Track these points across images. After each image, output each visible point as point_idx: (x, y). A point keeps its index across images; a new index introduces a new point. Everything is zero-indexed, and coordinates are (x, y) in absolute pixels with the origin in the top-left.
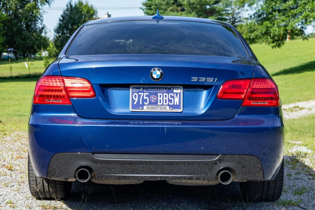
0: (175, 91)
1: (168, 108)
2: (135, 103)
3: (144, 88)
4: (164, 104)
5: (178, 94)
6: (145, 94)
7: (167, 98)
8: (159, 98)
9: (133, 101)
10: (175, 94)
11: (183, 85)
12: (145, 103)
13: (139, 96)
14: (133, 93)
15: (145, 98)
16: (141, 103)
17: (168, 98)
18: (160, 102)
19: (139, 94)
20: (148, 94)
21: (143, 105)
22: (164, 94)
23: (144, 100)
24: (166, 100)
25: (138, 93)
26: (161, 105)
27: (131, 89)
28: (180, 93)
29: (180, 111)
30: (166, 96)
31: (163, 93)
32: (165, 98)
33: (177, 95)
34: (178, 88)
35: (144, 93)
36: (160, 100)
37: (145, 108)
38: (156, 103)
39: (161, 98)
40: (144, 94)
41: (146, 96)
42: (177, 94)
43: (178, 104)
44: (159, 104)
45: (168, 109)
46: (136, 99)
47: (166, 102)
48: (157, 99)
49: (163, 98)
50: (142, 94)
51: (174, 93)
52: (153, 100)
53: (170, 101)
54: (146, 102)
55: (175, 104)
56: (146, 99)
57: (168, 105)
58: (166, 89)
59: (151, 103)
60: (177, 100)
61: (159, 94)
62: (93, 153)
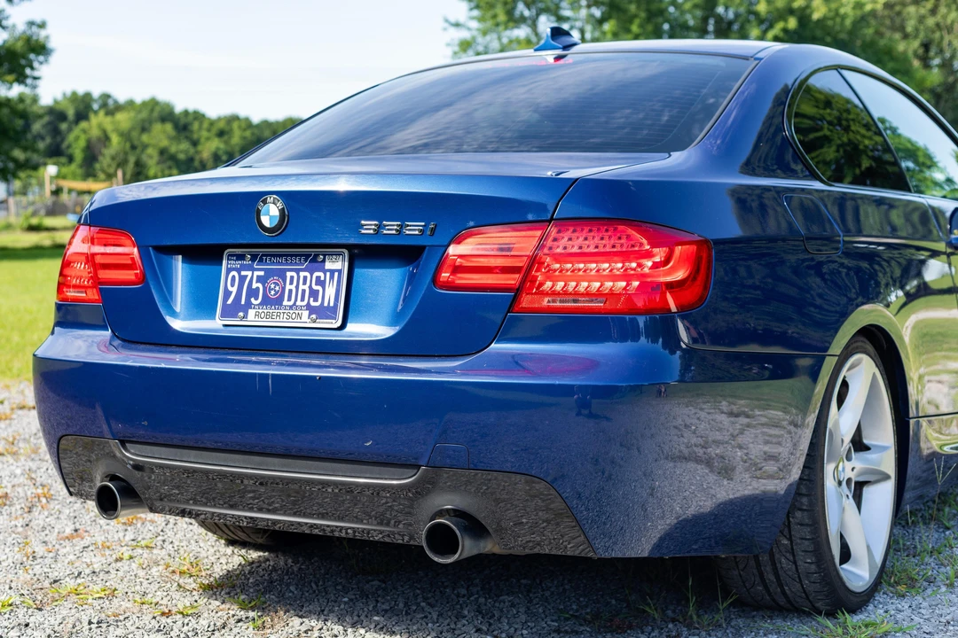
0: (328, 265)
1: (306, 313)
2: (229, 302)
3: (254, 257)
4: (299, 303)
5: (336, 274)
6: (256, 273)
7: (306, 287)
8: (288, 287)
9: (227, 294)
10: (328, 274)
11: (349, 247)
12: (253, 300)
13: (243, 279)
14: (229, 271)
15: (255, 285)
16: (243, 302)
17: (310, 287)
18: (289, 300)
19: (243, 273)
20: (262, 273)
21: (248, 306)
22: (302, 274)
23: (253, 293)
24: (304, 291)
25: (239, 271)
26: (291, 307)
27: (224, 262)
28: (340, 272)
29: (336, 326)
30: (305, 278)
31: (298, 271)
32: (301, 287)
33: (332, 277)
34: (337, 256)
35: (253, 270)
36: (290, 291)
37: (251, 313)
38: (278, 301)
39: (293, 287)
40: (253, 275)
41: (259, 279)
42: (332, 272)
43: (332, 304)
44: (285, 303)
45: (305, 319)
46: (234, 290)
47: (303, 300)
48: (284, 289)
49: (297, 287)
50: (249, 273)
51: (325, 272)
52: (273, 292)
53: (314, 294)
54: (256, 299)
55: (326, 304)
56: (258, 288)
57: (308, 306)
58: (307, 256)
59: (267, 301)
60: (330, 291)
61: (289, 274)
62: (123, 443)
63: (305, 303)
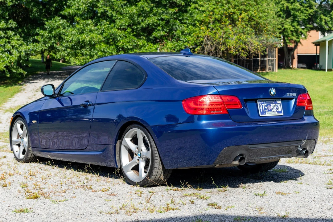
0: (278, 102)
1: (277, 112)
2: (261, 111)
3: (264, 101)
4: (275, 110)
8: (272, 107)
9: (260, 110)
11: (281, 99)
13: (263, 106)
14: (259, 104)
19: (262, 105)
20: (266, 105)
21: (265, 112)
23: (265, 109)
25: (261, 104)
27: (258, 102)
29: (282, 115)
31: (273, 104)
32: (274, 107)
34: (279, 100)
35: (264, 104)
37: (267, 113)
38: (271, 110)
39: (273, 107)
41: (266, 106)
42: (279, 104)
43: (281, 110)
44: (272, 111)
45: (277, 114)
46: (261, 108)
51: (278, 104)
52: (269, 109)
53: (277, 108)
55: (279, 110)
57: (277, 111)
58: (274, 101)
59: (269, 111)
60: (280, 108)
61: (271, 105)
62: (248, 145)
63: (276, 110)
